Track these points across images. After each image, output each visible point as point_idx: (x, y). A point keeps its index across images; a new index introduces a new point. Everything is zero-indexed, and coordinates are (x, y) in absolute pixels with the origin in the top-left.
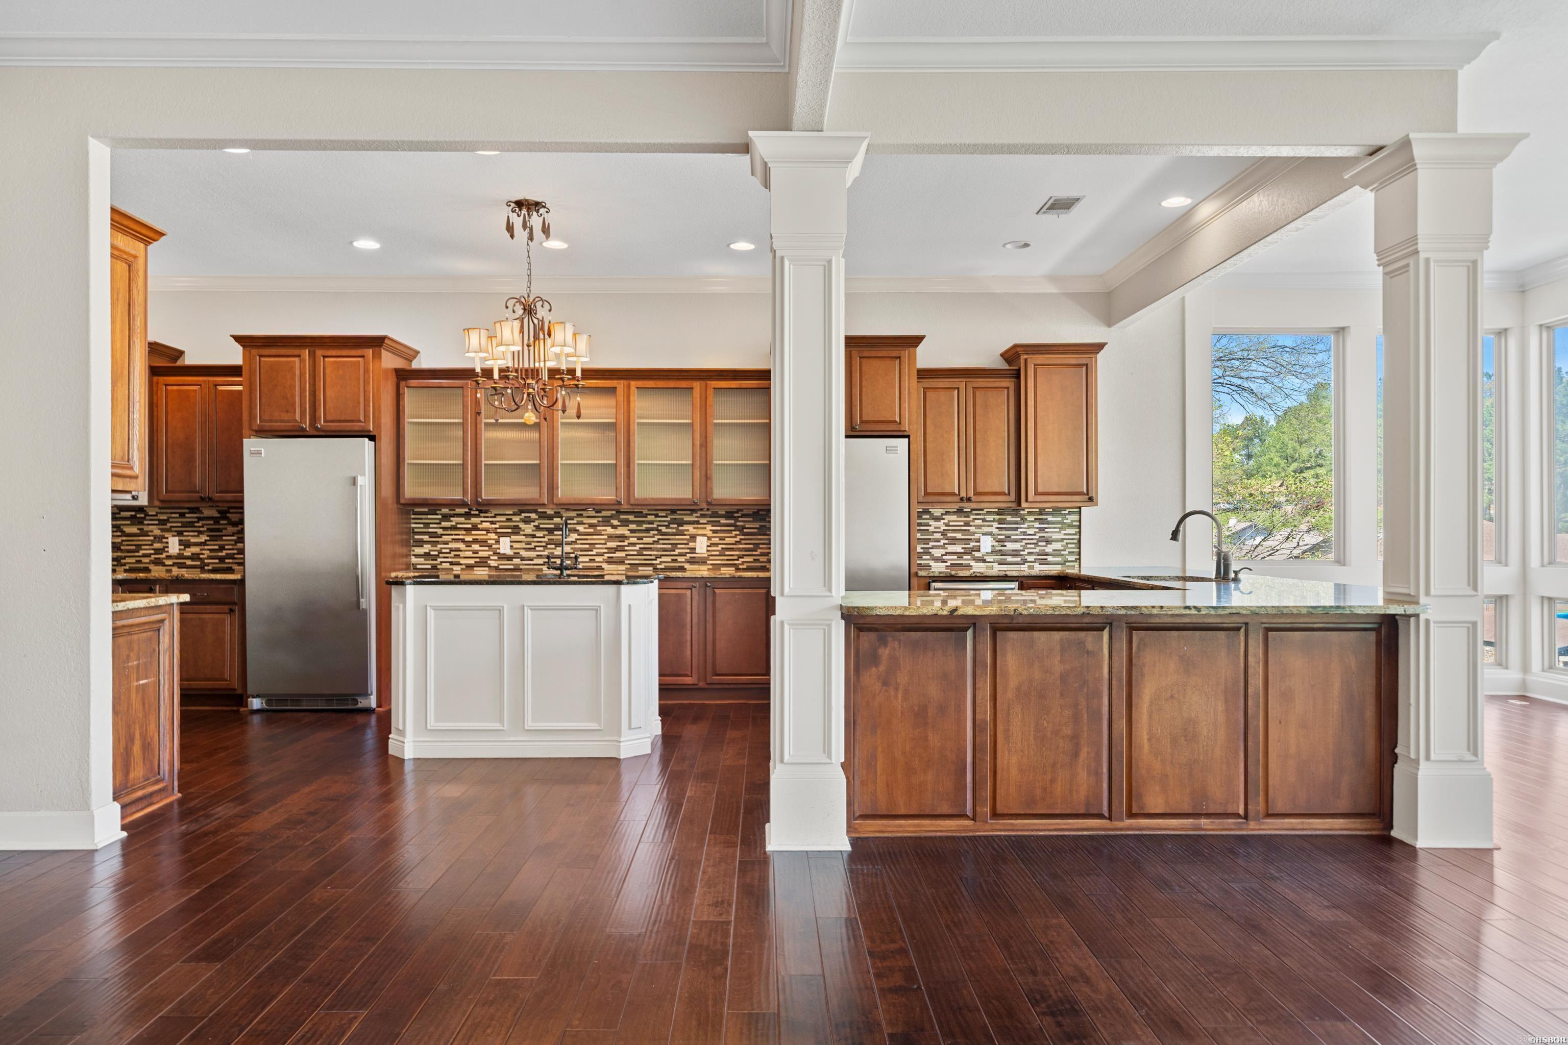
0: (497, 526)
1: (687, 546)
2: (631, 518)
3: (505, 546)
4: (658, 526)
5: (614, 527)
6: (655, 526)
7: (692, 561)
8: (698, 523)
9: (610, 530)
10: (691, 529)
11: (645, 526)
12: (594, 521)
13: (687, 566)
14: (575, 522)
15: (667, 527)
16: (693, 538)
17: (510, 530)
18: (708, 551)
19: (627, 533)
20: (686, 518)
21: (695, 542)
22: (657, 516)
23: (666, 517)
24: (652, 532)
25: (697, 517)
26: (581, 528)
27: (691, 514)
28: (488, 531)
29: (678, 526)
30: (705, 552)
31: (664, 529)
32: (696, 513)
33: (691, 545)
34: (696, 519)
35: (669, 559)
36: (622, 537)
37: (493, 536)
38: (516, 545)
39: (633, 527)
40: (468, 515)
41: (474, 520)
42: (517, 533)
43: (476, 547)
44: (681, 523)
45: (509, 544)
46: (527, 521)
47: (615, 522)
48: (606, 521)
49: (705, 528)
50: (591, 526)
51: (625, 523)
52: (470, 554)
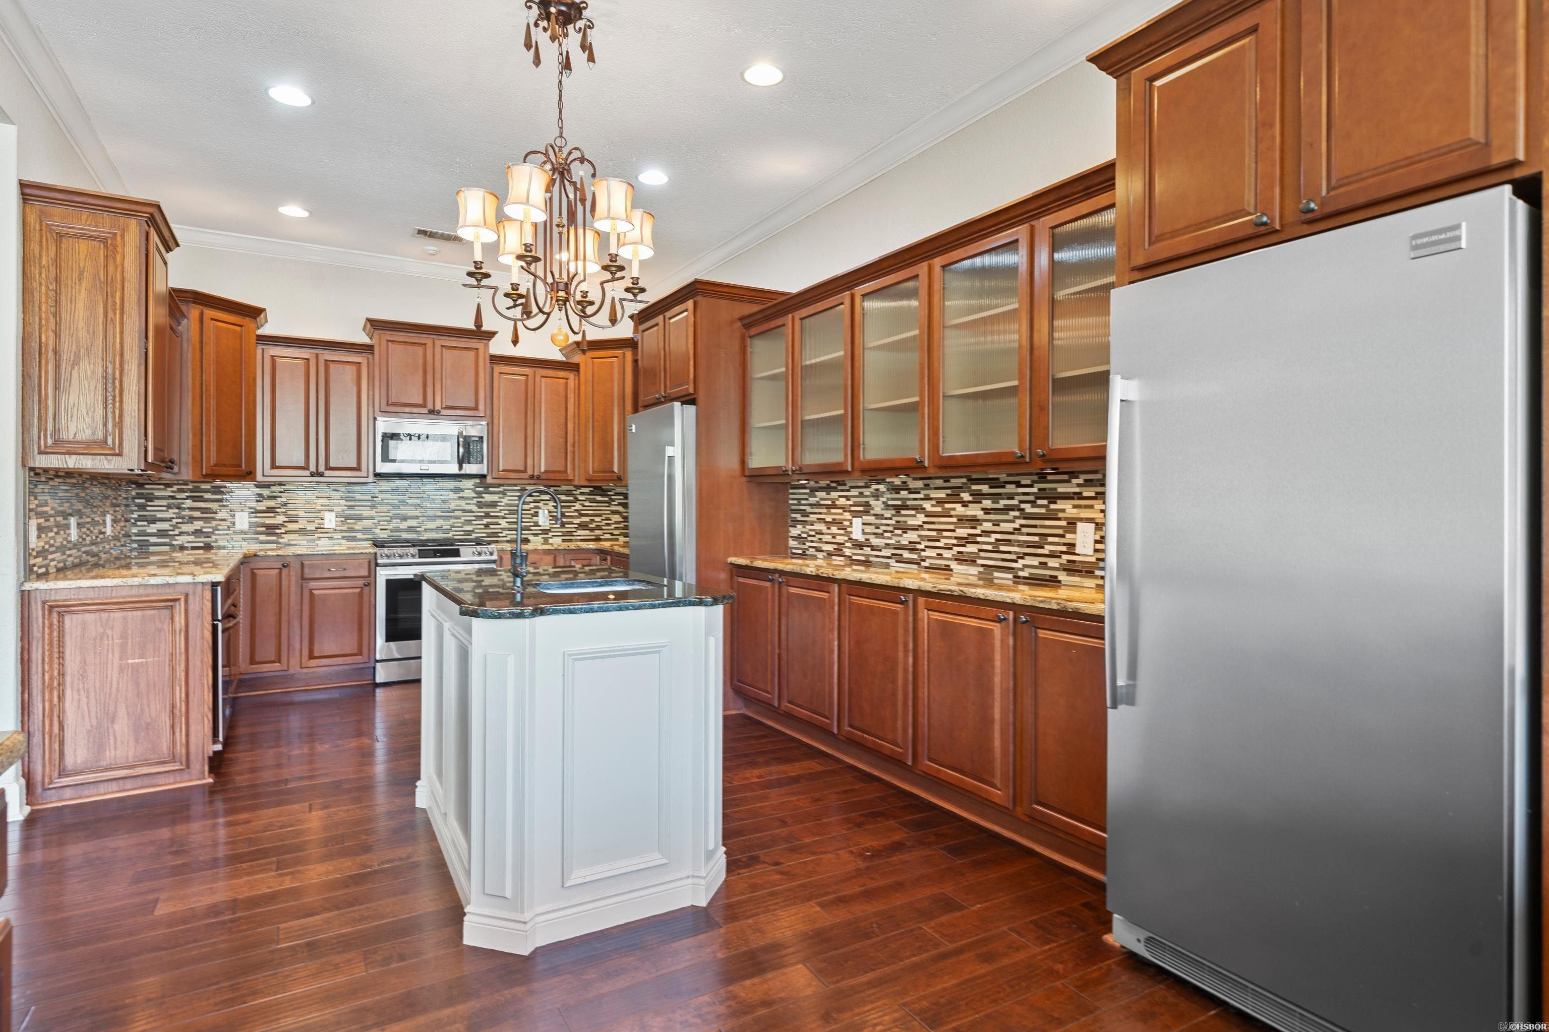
0: (850, 503)
1: (1062, 540)
2: (985, 488)
3: (857, 531)
4: (1021, 502)
5: (965, 504)
6: (1015, 502)
7: (1072, 569)
8: (1079, 495)
9: (959, 509)
10: (1068, 508)
11: (1003, 503)
12: (942, 494)
13: (1062, 576)
14: (921, 496)
15: (1033, 503)
16: (1072, 524)
17: (861, 509)
18: (1096, 551)
19: (980, 514)
20: (1062, 488)
21: (1075, 532)
22: (1019, 485)
23: (1031, 486)
24: (1012, 513)
25: (1079, 485)
26: (927, 505)
27: (1068, 481)
28: (844, 508)
29: (1050, 502)
30: (1091, 552)
31: (1028, 508)
32: (1077, 478)
33: (1069, 537)
34: (1077, 490)
35: (1035, 561)
36: (974, 521)
37: (847, 515)
38: (869, 529)
39: (987, 503)
40: (828, 489)
41: (834, 495)
42: (866, 512)
43: (834, 530)
44: (1054, 498)
45: (860, 527)
46: (877, 495)
47: (966, 496)
48: (954, 497)
49: (1092, 507)
50: (940, 502)
51: (978, 497)
52: (828, 538)
